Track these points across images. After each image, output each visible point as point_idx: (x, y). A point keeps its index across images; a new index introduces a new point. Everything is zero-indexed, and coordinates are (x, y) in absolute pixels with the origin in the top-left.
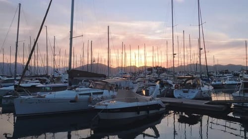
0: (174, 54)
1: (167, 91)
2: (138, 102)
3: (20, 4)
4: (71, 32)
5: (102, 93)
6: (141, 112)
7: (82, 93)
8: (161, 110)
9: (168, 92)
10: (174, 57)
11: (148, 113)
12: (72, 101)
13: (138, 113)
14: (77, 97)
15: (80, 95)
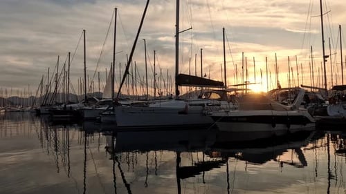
0: (325, 57)
1: (316, 108)
2: (273, 109)
3: (116, 9)
4: (177, 26)
5: (219, 105)
6: (277, 125)
7: (193, 103)
8: (308, 125)
9: (318, 110)
10: (325, 61)
11: (289, 127)
12: (180, 113)
13: (274, 126)
14: (186, 107)
15: (191, 105)
